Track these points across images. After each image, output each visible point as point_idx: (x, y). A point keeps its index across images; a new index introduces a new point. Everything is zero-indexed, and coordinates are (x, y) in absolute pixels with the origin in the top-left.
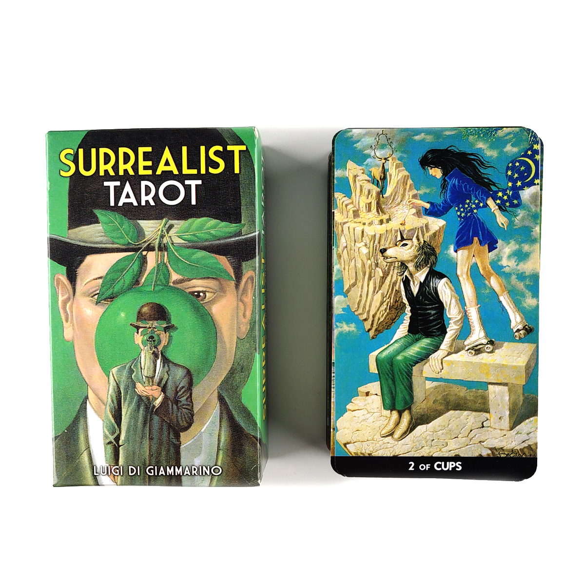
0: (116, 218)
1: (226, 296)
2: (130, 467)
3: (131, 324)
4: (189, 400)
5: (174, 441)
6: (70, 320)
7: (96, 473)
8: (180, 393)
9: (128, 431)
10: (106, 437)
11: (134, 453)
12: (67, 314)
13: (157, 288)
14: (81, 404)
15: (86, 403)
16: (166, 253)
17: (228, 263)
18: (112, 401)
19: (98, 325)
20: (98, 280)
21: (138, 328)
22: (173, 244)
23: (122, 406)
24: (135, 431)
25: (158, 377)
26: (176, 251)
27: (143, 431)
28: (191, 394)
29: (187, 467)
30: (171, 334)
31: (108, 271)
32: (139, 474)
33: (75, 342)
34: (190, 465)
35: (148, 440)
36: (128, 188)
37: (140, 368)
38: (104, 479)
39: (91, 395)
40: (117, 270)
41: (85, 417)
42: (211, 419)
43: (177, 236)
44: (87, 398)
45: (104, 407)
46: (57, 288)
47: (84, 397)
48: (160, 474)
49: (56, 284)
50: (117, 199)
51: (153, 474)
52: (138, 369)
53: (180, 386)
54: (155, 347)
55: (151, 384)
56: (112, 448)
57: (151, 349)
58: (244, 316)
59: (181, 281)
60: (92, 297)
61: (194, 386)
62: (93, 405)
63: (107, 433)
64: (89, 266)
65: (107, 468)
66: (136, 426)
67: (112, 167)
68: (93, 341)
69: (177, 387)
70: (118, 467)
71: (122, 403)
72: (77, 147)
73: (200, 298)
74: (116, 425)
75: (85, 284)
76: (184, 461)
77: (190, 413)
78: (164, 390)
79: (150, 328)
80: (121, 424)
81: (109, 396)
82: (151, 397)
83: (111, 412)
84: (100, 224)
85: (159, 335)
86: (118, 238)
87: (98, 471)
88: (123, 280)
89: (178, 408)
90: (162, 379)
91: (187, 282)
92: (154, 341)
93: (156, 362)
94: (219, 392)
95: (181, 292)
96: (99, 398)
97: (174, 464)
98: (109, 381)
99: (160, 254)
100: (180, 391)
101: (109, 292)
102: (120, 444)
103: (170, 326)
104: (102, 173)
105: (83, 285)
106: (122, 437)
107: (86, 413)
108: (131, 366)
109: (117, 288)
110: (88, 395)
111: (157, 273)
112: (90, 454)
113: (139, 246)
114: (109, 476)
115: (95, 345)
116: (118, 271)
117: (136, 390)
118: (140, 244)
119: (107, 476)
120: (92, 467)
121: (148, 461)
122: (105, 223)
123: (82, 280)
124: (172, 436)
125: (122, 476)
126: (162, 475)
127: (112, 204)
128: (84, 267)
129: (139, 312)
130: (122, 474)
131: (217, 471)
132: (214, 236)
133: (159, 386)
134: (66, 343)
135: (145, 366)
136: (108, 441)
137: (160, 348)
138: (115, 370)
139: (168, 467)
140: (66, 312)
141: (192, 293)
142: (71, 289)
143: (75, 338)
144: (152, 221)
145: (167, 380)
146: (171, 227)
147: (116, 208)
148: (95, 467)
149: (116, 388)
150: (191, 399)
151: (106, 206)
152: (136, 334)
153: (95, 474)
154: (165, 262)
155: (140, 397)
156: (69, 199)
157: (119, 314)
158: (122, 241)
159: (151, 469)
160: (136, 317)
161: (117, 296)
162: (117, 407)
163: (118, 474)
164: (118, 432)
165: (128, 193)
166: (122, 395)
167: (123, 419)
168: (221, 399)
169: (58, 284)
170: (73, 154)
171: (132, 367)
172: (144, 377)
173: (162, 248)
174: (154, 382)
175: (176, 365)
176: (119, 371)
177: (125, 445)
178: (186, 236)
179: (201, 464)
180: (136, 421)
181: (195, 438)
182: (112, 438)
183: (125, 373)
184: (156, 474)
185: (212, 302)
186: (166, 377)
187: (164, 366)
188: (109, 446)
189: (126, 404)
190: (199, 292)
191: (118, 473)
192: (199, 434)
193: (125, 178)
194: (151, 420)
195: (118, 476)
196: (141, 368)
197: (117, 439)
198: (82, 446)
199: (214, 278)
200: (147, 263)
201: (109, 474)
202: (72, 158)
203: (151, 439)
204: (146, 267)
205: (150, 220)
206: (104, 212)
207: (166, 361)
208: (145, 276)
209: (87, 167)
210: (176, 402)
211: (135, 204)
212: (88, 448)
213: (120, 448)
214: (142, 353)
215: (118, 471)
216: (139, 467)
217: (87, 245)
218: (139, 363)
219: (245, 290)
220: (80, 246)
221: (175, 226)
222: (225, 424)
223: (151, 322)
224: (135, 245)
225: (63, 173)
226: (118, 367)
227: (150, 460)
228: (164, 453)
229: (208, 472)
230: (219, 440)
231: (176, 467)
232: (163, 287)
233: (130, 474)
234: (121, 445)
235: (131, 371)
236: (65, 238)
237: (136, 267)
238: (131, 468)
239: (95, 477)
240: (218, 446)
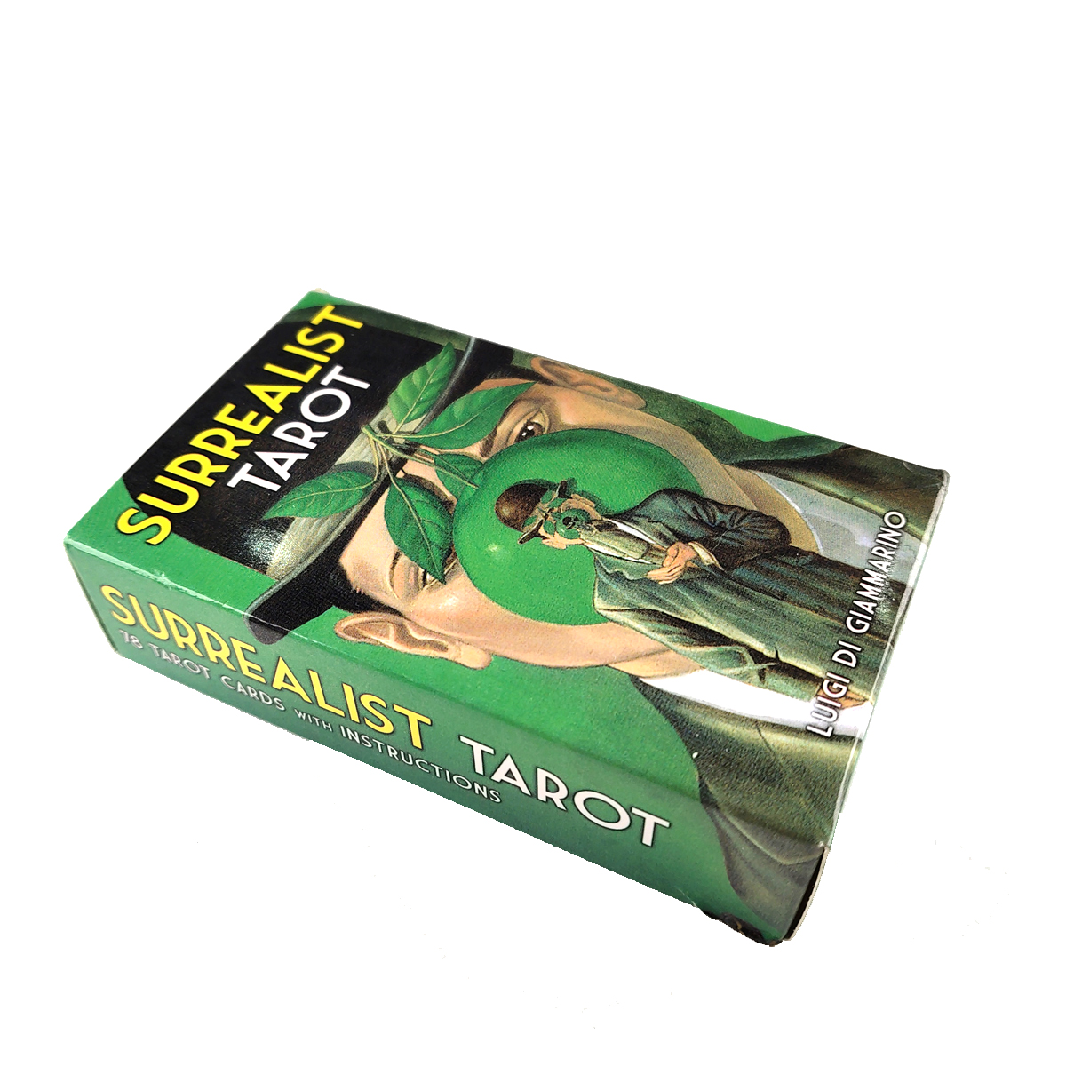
0: (307, 490)
1: (554, 400)
2: (835, 658)
3: (521, 542)
4: (725, 509)
5: (802, 560)
6: (445, 643)
7: (826, 731)
8: (705, 518)
9: (750, 631)
10: (743, 677)
11: (805, 639)
12: (430, 642)
13: (477, 481)
14: (645, 695)
15: (645, 685)
16: (423, 447)
17: (497, 380)
18: (665, 633)
19: (488, 596)
20: (399, 562)
21: (535, 534)
22: (413, 433)
23: (687, 619)
24: (753, 617)
25: (654, 539)
26: (429, 433)
27: (759, 604)
28: (715, 503)
29: (870, 561)
30: (577, 490)
31: (393, 539)
32: (859, 649)
33: (499, 651)
34: (866, 555)
35: (784, 603)
36: (268, 457)
37: (619, 561)
38: (848, 720)
39: (633, 668)
40: (399, 526)
41: (679, 700)
42: (780, 492)
43: (404, 423)
44: (635, 679)
45: (672, 654)
46: (362, 640)
47: (630, 684)
48: (872, 612)
49: (353, 639)
50: (273, 476)
51: (867, 625)
52: (618, 564)
53: (691, 513)
54: (590, 522)
55: (662, 555)
56: (776, 675)
57: (589, 530)
58: (606, 390)
59: (488, 446)
60: (424, 584)
61: (701, 494)
62: (657, 673)
63: (737, 670)
64: (361, 567)
65: (821, 703)
66: (741, 612)
67: (213, 464)
68: (516, 618)
69: (690, 518)
70: (826, 682)
71: (678, 616)
72: (131, 500)
73: (536, 432)
74: (724, 647)
75: (392, 586)
76: (857, 562)
77: (754, 516)
78: (685, 539)
79: (546, 517)
80: (725, 637)
81: (652, 635)
82: (689, 565)
83: (690, 644)
84: (297, 519)
85: (569, 509)
86: (343, 502)
87: (823, 725)
88: (426, 523)
89: (736, 531)
90: (661, 534)
91: (496, 438)
92: (576, 519)
93: (620, 531)
94: (732, 465)
95: (507, 452)
96: (647, 655)
97: (857, 580)
98: (618, 623)
99: (417, 455)
100: (698, 515)
101: (435, 552)
102: (774, 656)
103: (561, 487)
104: (210, 482)
105: (391, 589)
106: (758, 646)
107: (671, 695)
108: (607, 573)
109: (435, 537)
110: (630, 675)
111: (449, 471)
112: (774, 725)
113: (382, 478)
114: (842, 708)
115: (527, 616)
116: (404, 524)
117: (661, 583)
118: (379, 476)
119: (842, 713)
120: (808, 733)
121: (832, 621)
122: (301, 510)
123: (379, 590)
124: (792, 561)
125: (851, 682)
126: (874, 609)
127: (275, 487)
128: (357, 575)
129: (507, 521)
130: (848, 681)
131: (896, 519)
132: (440, 381)
133: (674, 543)
134: (489, 670)
135: (619, 551)
136: (756, 677)
137: (595, 515)
138: (599, 603)
139: (859, 592)
140: (424, 644)
141: (520, 437)
142: (384, 615)
143: (491, 648)
144: (352, 447)
145: (667, 527)
146: (383, 427)
147: (286, 486)
148: (809, 728)
149: (640, 615)
150: (726, 505)
151: (274, 497)
152: (544, 542)
153: (828, 734)
154: (437, 453)
155: (680, 582)
156: (210, 549)
157: (489, 555)
158: (353, 499)
159: (853, 623)
160: (512, 529)
161: (452, 544)
162: (683, 630)
163: (844, 688)
164: (742, 650)
165: (275, 460)
166: (661, 610)
167: (716, 630)
168: (745, 465)
169: (357, 635)
170: (136, 511)
171: (609, 572)
172: (641, 560)
173: (411, 448)
174: (660, 548)
175: (643, 504)
176: (606, 595)
177: (778, 647)
178: (414, 413)
179: (872, 538)
180: (731, 607)
181: (811, 527)
182: (751, 667)
183: (614, 587)
184: (870, 619)
185: (553, 419)
186: (659, 527)
187: (636, 523)
188: (770, 679)
189: (686, 611)
190: (524, 429)
191: (841, 686)
192: (806, 519)
193: (246, 455)
194: (740, 581)
195: (848, 690)
196: (620, 558)
197: (758, 657)
198: (748, 734)
199: (513, 404)
200: (421, 478)
201: (838, 705)
202: (143, 515)
203: (783, 597)
204: (427, 481)
205: (348, 446)
206: (279, 505)
207: (627, 516)
208: (443, 489)
209: (180, 498)
210: (721, 528)
211: (304, 456)
212: (757, 724)
213: (781, 658)
214: (590, 546)
215: (836, 685)
216: (840, 643)
217: (317, 554)
218: (608, 558)
219: (560, 376)
220: (311, 565)
221: (386, 420)
222: (801, 476)
223: (537, 511)
224: (374, 483)
225: (154, 541)
226: (596, 595)
227: (832, 616)
228: (824, 587)
229: (894, 534)
230: (832, 495)
231: (864, 579)
232: (482, 472)
233: (853, 664)
234: (777, 655)
235: (618, 577)
236: (275, 585)
237: (415, 495)
238: (839, 657)
239: (835, 738)
240: (844, 500)
